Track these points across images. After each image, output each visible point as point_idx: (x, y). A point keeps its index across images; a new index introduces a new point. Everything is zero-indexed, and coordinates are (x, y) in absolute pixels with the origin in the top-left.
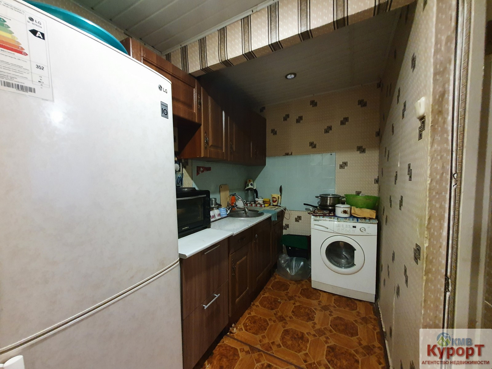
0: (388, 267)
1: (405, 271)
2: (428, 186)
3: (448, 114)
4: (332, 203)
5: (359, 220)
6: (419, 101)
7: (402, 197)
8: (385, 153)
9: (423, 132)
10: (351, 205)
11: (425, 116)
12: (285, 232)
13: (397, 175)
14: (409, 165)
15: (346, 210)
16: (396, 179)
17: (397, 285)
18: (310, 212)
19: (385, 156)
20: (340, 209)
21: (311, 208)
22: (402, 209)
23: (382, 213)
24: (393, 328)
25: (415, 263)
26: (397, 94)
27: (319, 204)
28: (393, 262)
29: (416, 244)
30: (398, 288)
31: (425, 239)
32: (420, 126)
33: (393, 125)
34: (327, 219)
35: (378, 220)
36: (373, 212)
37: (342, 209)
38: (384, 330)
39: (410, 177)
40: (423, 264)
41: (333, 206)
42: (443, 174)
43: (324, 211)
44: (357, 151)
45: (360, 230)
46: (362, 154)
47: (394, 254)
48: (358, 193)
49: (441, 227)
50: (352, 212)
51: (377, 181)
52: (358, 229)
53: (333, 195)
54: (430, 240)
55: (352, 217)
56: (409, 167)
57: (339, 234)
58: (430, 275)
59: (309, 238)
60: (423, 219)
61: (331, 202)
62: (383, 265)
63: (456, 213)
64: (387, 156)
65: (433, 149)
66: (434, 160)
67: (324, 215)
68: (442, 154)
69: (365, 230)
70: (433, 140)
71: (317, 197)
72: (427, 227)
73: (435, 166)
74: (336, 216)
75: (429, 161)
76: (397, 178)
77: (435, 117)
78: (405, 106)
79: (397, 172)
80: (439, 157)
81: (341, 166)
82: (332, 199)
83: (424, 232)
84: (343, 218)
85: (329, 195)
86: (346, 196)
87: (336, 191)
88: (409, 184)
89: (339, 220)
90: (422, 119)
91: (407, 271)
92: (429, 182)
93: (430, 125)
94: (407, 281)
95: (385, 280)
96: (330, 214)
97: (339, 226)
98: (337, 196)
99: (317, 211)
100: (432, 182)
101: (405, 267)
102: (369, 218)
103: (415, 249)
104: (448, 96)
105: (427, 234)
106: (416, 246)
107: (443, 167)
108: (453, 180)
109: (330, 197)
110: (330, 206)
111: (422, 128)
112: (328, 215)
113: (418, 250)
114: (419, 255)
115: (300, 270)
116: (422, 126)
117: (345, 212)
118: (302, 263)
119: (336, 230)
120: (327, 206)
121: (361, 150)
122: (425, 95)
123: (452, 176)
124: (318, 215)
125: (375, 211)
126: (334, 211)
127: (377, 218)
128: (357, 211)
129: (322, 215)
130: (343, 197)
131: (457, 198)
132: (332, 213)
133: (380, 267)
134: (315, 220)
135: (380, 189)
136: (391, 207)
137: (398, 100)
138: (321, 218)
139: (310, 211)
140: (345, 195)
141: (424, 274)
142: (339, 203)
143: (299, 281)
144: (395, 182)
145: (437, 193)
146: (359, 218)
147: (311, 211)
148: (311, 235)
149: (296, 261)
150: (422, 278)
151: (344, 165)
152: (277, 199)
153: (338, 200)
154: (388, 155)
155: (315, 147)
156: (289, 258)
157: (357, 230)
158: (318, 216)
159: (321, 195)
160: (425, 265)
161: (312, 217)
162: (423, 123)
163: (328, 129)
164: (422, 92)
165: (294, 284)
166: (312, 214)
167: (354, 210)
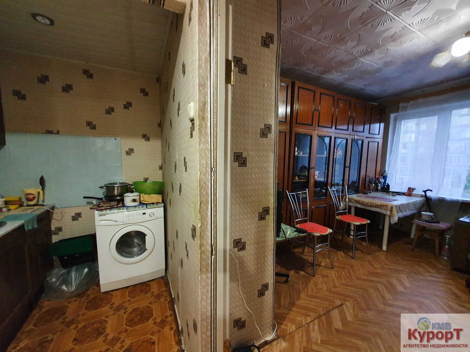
0: (174, 243)
1: (186, 246)
2: (199, 178)
3: (208, 121)
4: (120, 193)
5: (148, 206)
6: (189, 105)
7: (181, 184)
8: (166, 144)
9: (193, 132)
10: (140, 193)
11: (194, 119)
12: (55, 239)
13: (176, 164)
14: (185, 158)
15: (136, 199)
16: (176, 169)
17: (180, 258)
18: (93, 207)
19: (166, 147)
20: (129, 198)
21: (94, 202)
22: (181, 195)
23: (167, 196)
24: (180, 294)
25: (193, 240)
26: (173, 94)
27: (105, 194)
28: (177, 239)
29: (193, 225)
30: (182, 261)
31: (199, 220)
32: (191, 126)
33: (171, 120)
34: (116, 211)
35: (164, 204)
36: (159, 197)
37: (132, 198)
38: (173, 296)
39: (186, 168)
40: (198, 240)
41: (122, 195)
42: (206, 167)
43: (112, 203)
44: (142, 138)
45: (150, 215)
46: (147, 142)
47: (177, 232)
48: (146, 180)
49: (207, 210)
50: (142, 199)
51: (161, 168)
52: (147, 214)
53: (120, 183)
54: (201, 221)
55: (141, 204)
56: (185, 160)
57: (130, 224)
58: (203, 248)
59: (93, 238)
60: (197, 205)
61: (119, 191)
62: (170, 241)
63: (215, 197)
64: (167, 146)
65: (201, 148)
66: (201, 157)
67: (112, 208)
68: (206, 152)
69: (154, 215)
70: (200, 140)
71: (101, 187)
72: (199, 211)
73: (202, 161)
74: (125, 206)
75: (198, 157)
76: (176, 167)
77: (201, 122)
78: (179, 105)
79: (176, 162)
80: (204, 155)
81: (128, 152)
82: (119, 188)
83: (198, 216)
84: (132, 207)
85: (116, 184)
86: (135, 183)
87: (124, 179)
88: (185, 174)
89: (129, 210)
90: (192, 120)
91: (188, 246)
92: (199, 175)
93: (198, 127)
94: (187, 255)
95: (171, 254)
96: (119, 206)
97: (128, 216)
98: (125, 185)
99: (102, 204)
100: (201, 175)
101: (186, 243)
102: (157, 203)
103: (192, 228)
104: (208, 106)
105: (200, 217)
106: (193, 226)
107: (207, 163)
108: (212, 172)
109: (117, 186)
110: (118, 196)
111: (192, 129)
112: (116, 206)
113: (194, 230)
114: (195, 233)
115: (84, 279)
116: (193, 127)
117: (134, 201)
118: (86, 270)
119: (126, 221)
120: (114, 196)
121: (146, 137)
122: (193, 101)
123: (211, 169)
124: (103, 208)
125: (161, 195)
126: (122, 200)
127: (163, 201)
128: (146, 198)
129: (109, 207)
130: (132, 185)
131: (215, 186)
132: (121, 203)
133: (168, 243)
134: (100, 215)
135: (163, 175)
136: (173, 192)
137: (174, 99)
138: (108, 211)
139: (93, 205)
140: (133, 183)
141: (199, 249)
142: (127, 192)
143: (83, 293)
144: (175, 170)
145: (204, 183)
146: (148, 204)
147: (95, 205)
148: (95, 233)
149: (76, 271)
150: (198, 252)
151: (130, 152)
152: (36, 195)
153: (126, 188)
154: (169, 146)
155: (94, 128)
156: (64, 271)
157: (147, 216)
158: (104, 210)
159: (107, 185)
160: (199, 241)
161: (96, 212)
162: (193, 124)
163: (110, 111)
164: (191, 98)
165: (76, 301)
166: (96, 208)
167: (143, 197)
